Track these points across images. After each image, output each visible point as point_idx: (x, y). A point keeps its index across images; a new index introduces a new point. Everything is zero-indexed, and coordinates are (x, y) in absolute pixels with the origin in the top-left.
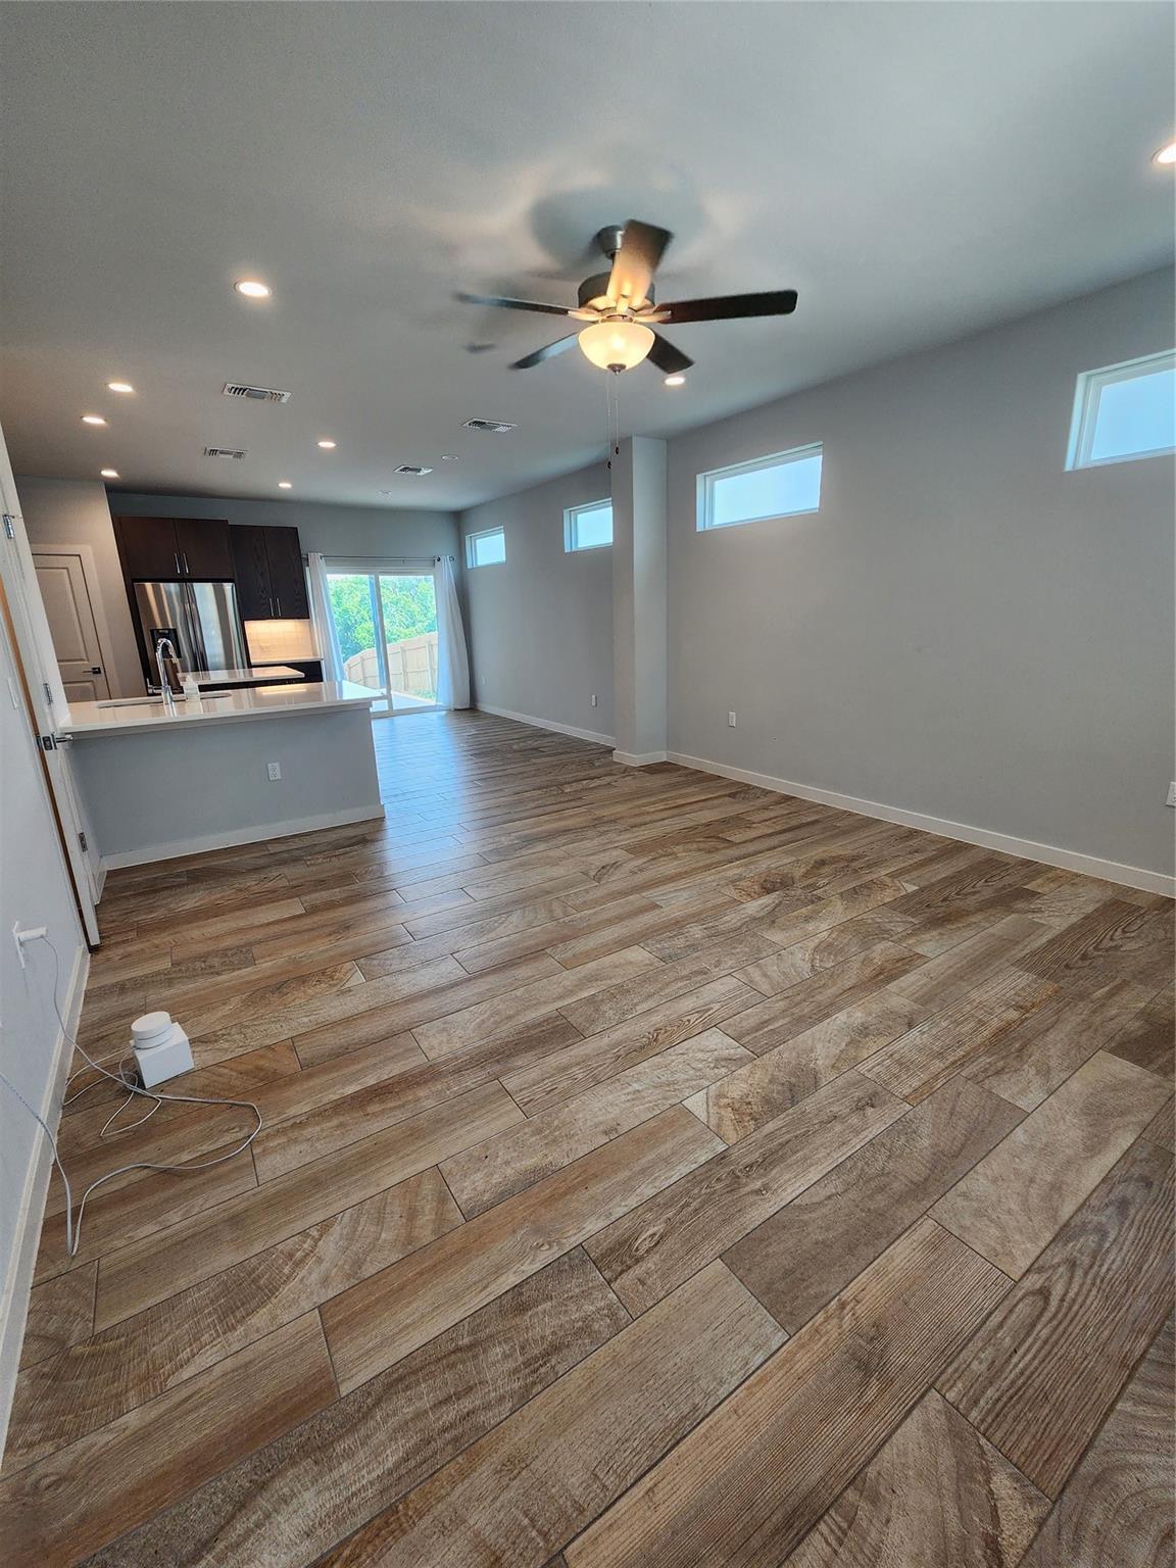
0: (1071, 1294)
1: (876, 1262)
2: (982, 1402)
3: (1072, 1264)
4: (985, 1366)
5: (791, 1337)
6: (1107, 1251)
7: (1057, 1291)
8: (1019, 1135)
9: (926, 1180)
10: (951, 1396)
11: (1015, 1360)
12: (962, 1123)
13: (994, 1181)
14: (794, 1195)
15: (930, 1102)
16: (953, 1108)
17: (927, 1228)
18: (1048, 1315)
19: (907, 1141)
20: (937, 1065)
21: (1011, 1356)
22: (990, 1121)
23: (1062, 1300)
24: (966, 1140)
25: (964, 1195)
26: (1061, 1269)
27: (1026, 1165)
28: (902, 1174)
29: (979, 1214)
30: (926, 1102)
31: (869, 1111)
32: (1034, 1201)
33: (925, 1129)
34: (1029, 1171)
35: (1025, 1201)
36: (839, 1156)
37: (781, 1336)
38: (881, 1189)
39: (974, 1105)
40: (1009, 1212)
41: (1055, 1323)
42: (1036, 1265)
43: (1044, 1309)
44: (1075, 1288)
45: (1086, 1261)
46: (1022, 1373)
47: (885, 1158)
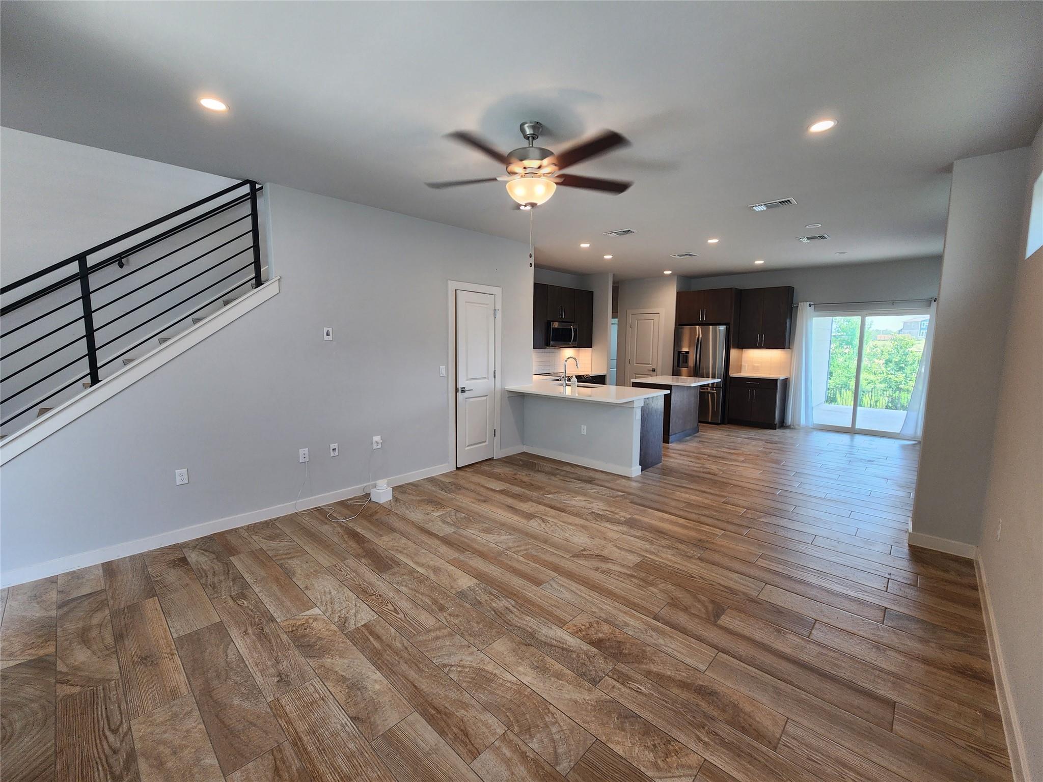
0: (105, 743)
1: (182, 668)
2: (102, 691)
3: (115, 752)
4: (111, 696)
5: (173, 639)
6: (106, 775)
7: (111, 738)
8: (210, 760)
9: (211, 697)
10: (113, 682)
11: (104, 707)
12: (240, 727)
13: (188, 731)
14: (237, 644)
15: (268, 713)
16: (255, 725)
17: (184, 689)
18: (106, 727)
19: (242, 693)
20: (302, 727)
21: (106, 706)
22: (232, 745)
23: (106, 738)
24: (225, 725)
25: (189, 713)
26: (119, 744)
27: (187, 754)
28: (221, 687)
29: (175, 715)
30: (269, 710)
31: (276, 679)
32: (161, 748)
33: (246, 705)
34: (181, 754)
35: (164, 743)
36: (249, 662)
37: (175, 636)
38: (218, 676)
39: (252, 739)
40: (165, 732)
41: (101, 729)
42: (130, 733)
43: (110, 728)
44: (106, 747)
45: (111, 760)
46: (97, 708)
47: (236, 681)
